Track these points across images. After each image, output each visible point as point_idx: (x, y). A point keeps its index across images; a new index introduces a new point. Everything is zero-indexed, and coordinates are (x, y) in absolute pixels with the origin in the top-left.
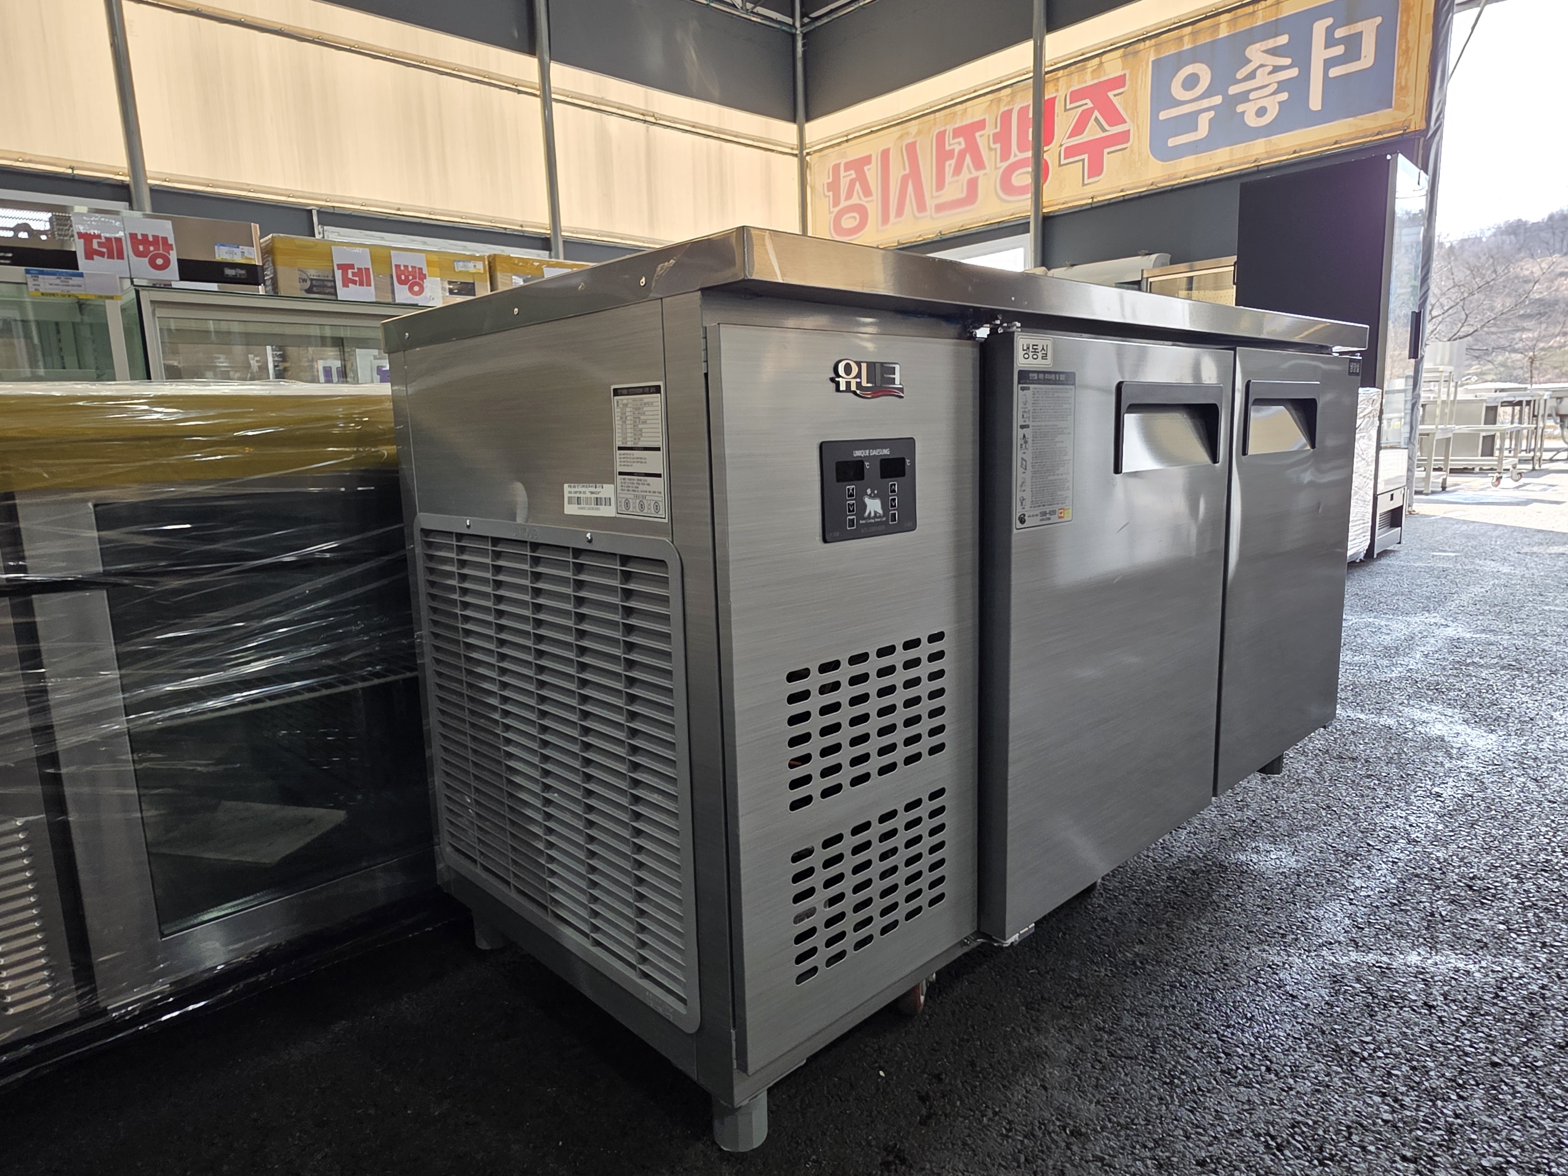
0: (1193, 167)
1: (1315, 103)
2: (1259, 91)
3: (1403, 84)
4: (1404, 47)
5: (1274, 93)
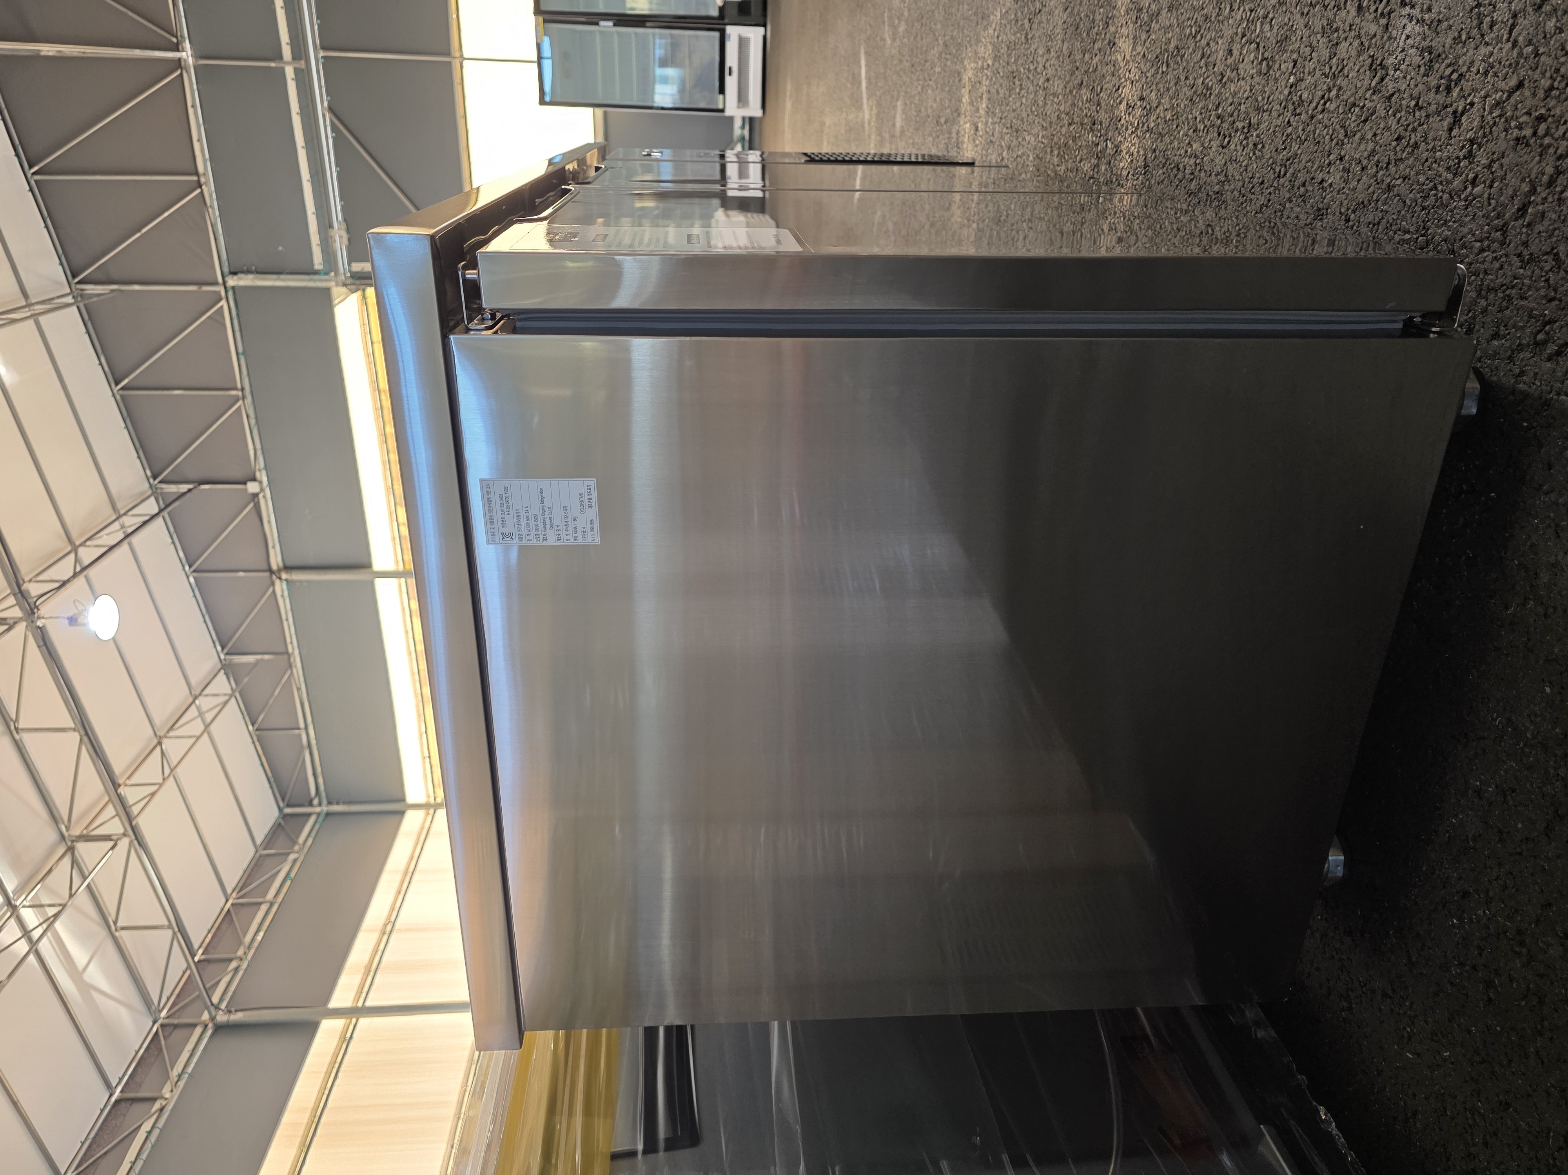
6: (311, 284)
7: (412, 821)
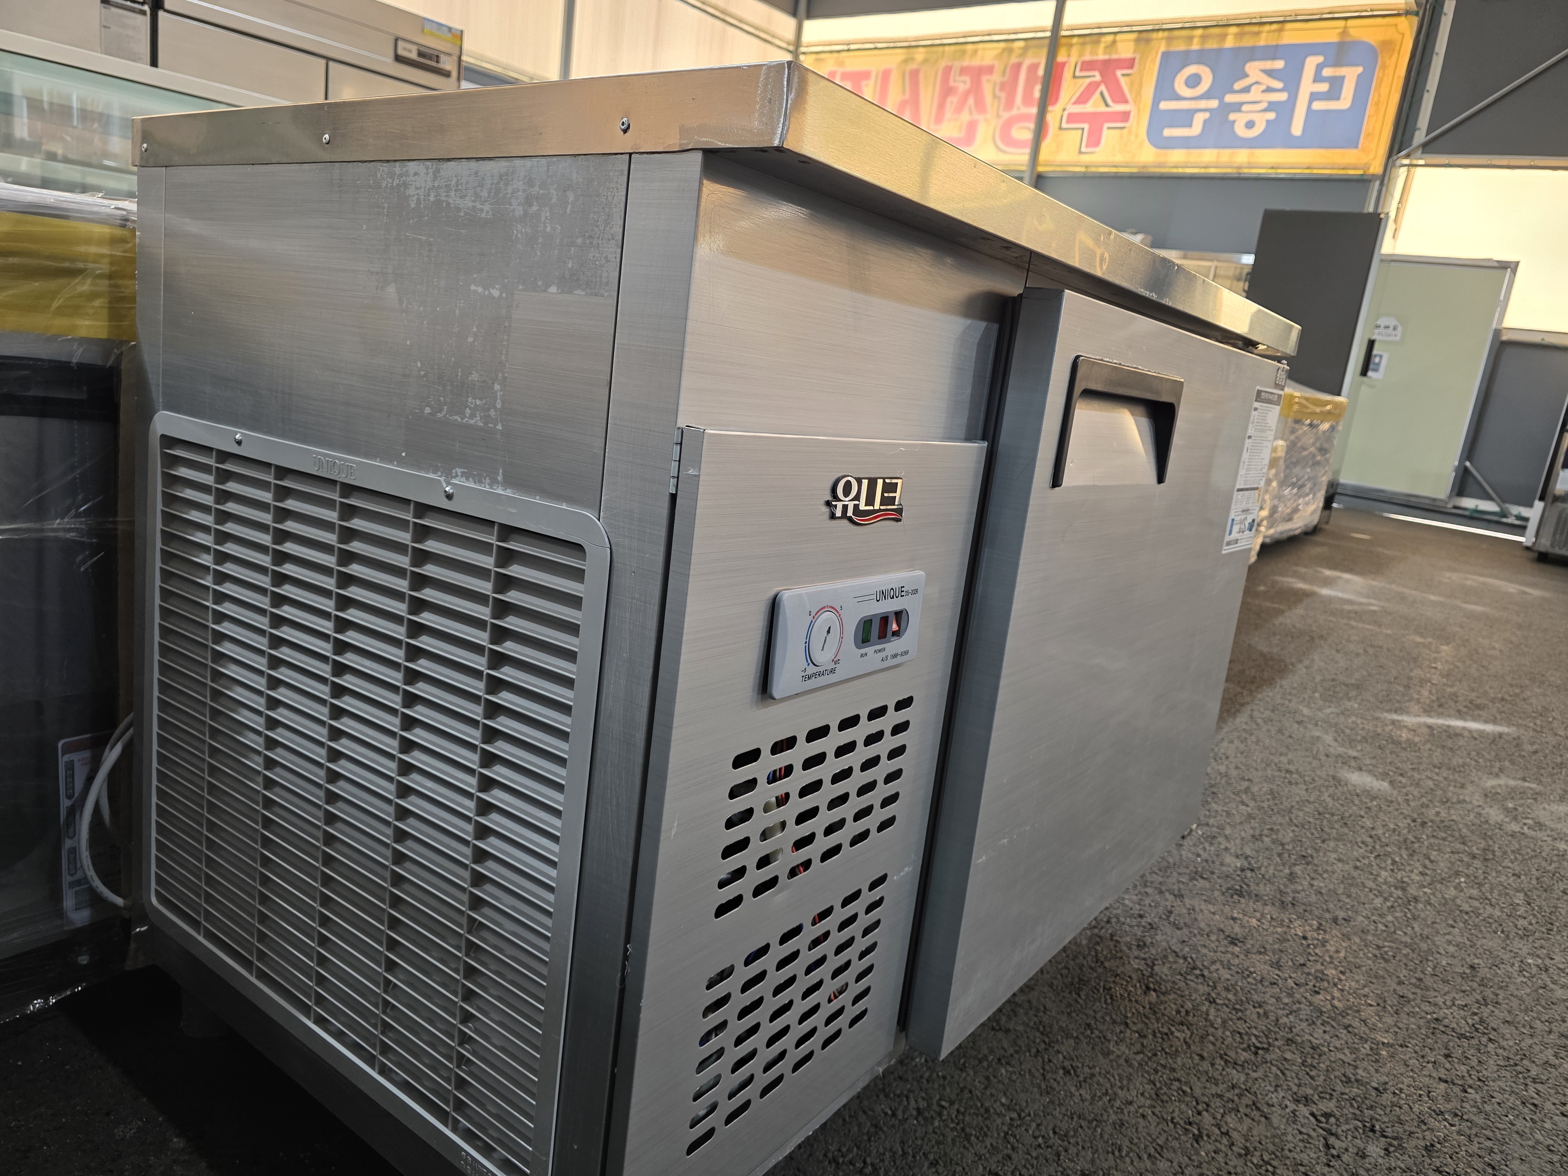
0: (1183, 160)
1: (1297, 129)
2: (1251, 106)
3: (1371, 131)
4: (1376, 98)
5: (1265, 110)
7: (784, 24)
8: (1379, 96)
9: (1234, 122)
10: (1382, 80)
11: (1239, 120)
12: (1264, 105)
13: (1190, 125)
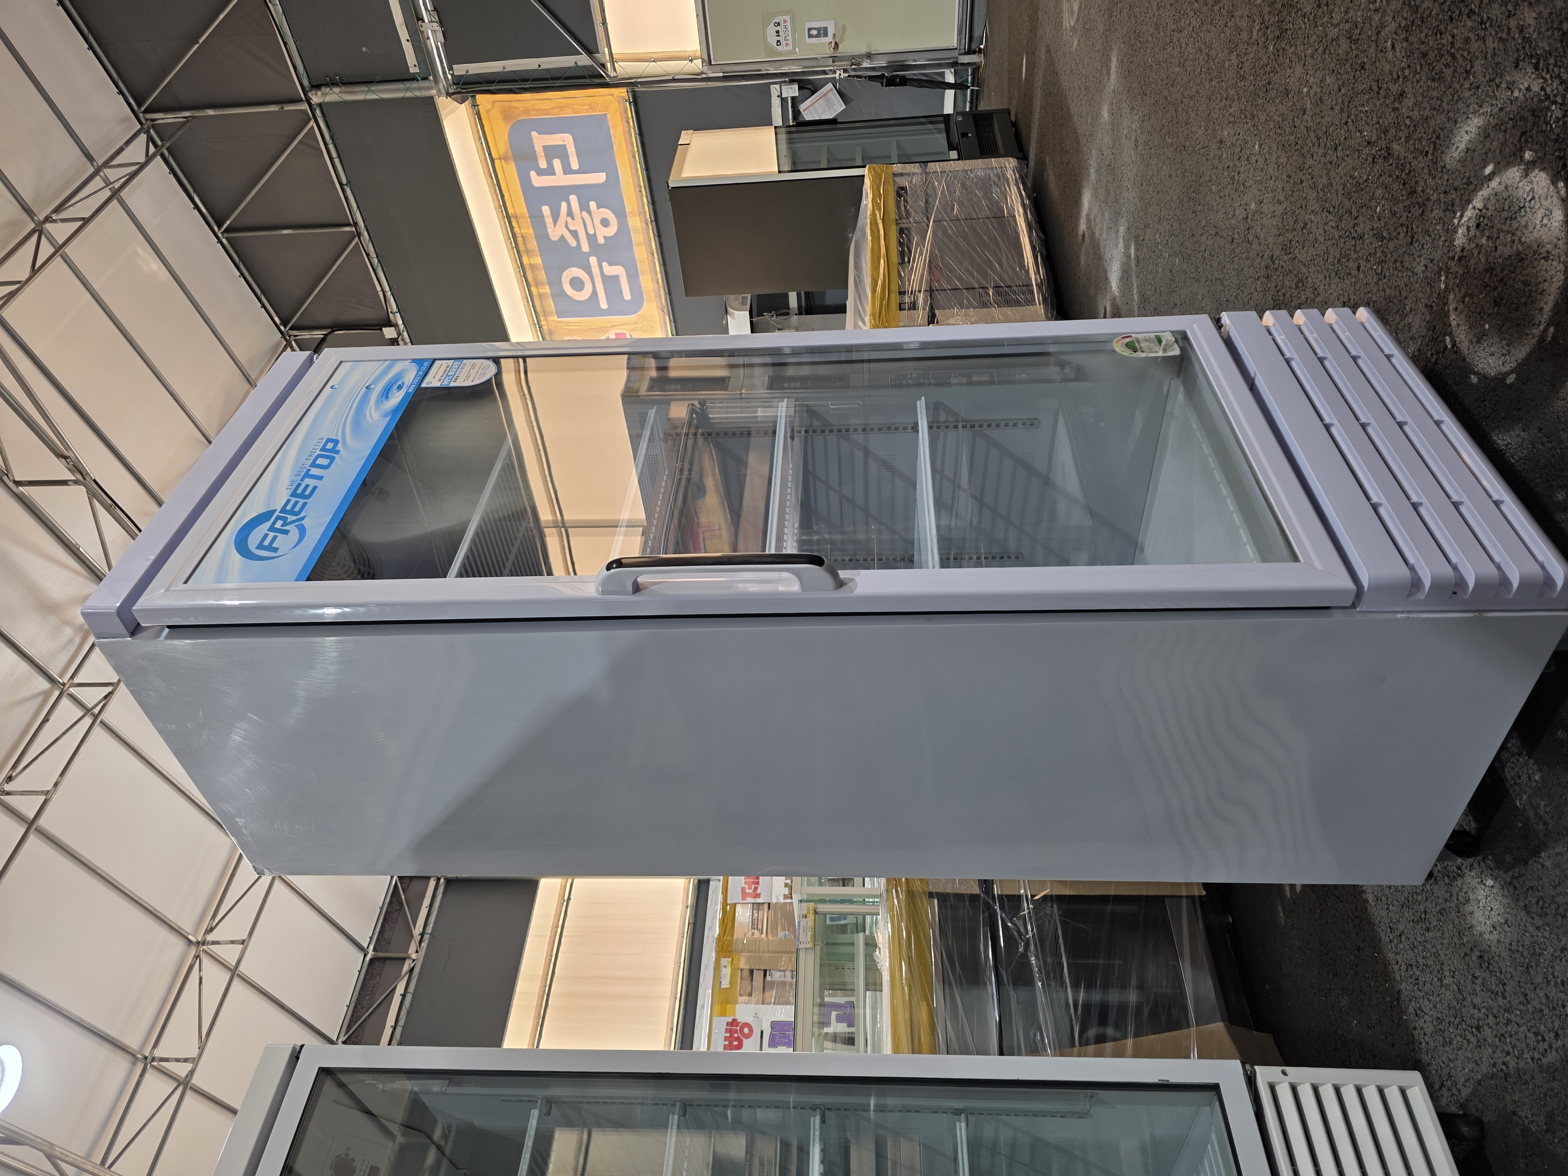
0: (649, 276)
1: (599, 178)
2: (588, 226)
3: (587, 107)
4: (557, 111)
5: (589, 213)
6: (409, 94)
8: (553, 108)
9: (605, 238)
10: (539, 110)
11: (603, 234)
12: (585, 214)
13: (616, 278)
